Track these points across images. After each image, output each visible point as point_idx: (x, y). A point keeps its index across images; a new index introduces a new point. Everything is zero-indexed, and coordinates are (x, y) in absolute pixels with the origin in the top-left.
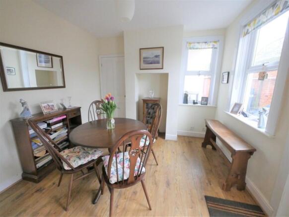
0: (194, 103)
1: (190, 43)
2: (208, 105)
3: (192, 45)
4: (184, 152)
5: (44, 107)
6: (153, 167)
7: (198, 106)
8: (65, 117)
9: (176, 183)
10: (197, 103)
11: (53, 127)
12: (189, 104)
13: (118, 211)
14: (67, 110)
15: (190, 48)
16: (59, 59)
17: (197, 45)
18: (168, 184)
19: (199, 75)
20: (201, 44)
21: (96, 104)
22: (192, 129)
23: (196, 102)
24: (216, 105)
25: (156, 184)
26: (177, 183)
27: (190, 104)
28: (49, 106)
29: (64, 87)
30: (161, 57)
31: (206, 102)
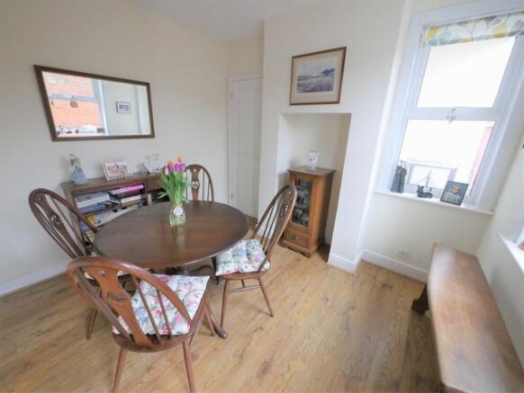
0: (421, 193)
1: (434, 28)
2: (463, 206)
3: (439, 34)
4: (354, 308)
5: (109, 168)
6: (261, 315)
7: (433, 205)
8: (142, 187)
9: (283, 374)
10: (429, 195)
11: (123, 201)
12: (405, 195)
13: (145, 379)
14: (151, 175)
15: (434, 43)
16: (144, 88)
17: (457, 32)
18: (265, 369)
19: (453, 118)
20: (470, 26)
21: (192, 171)
22: (404, 256)
23: (425, 191)
24: (492, 210)
25: (241, 357)
26: (287, 376)
27: (409, 194)
28: (118, 167)
29: (152, 136)
30: (337, 74)
31: (458, 197)
